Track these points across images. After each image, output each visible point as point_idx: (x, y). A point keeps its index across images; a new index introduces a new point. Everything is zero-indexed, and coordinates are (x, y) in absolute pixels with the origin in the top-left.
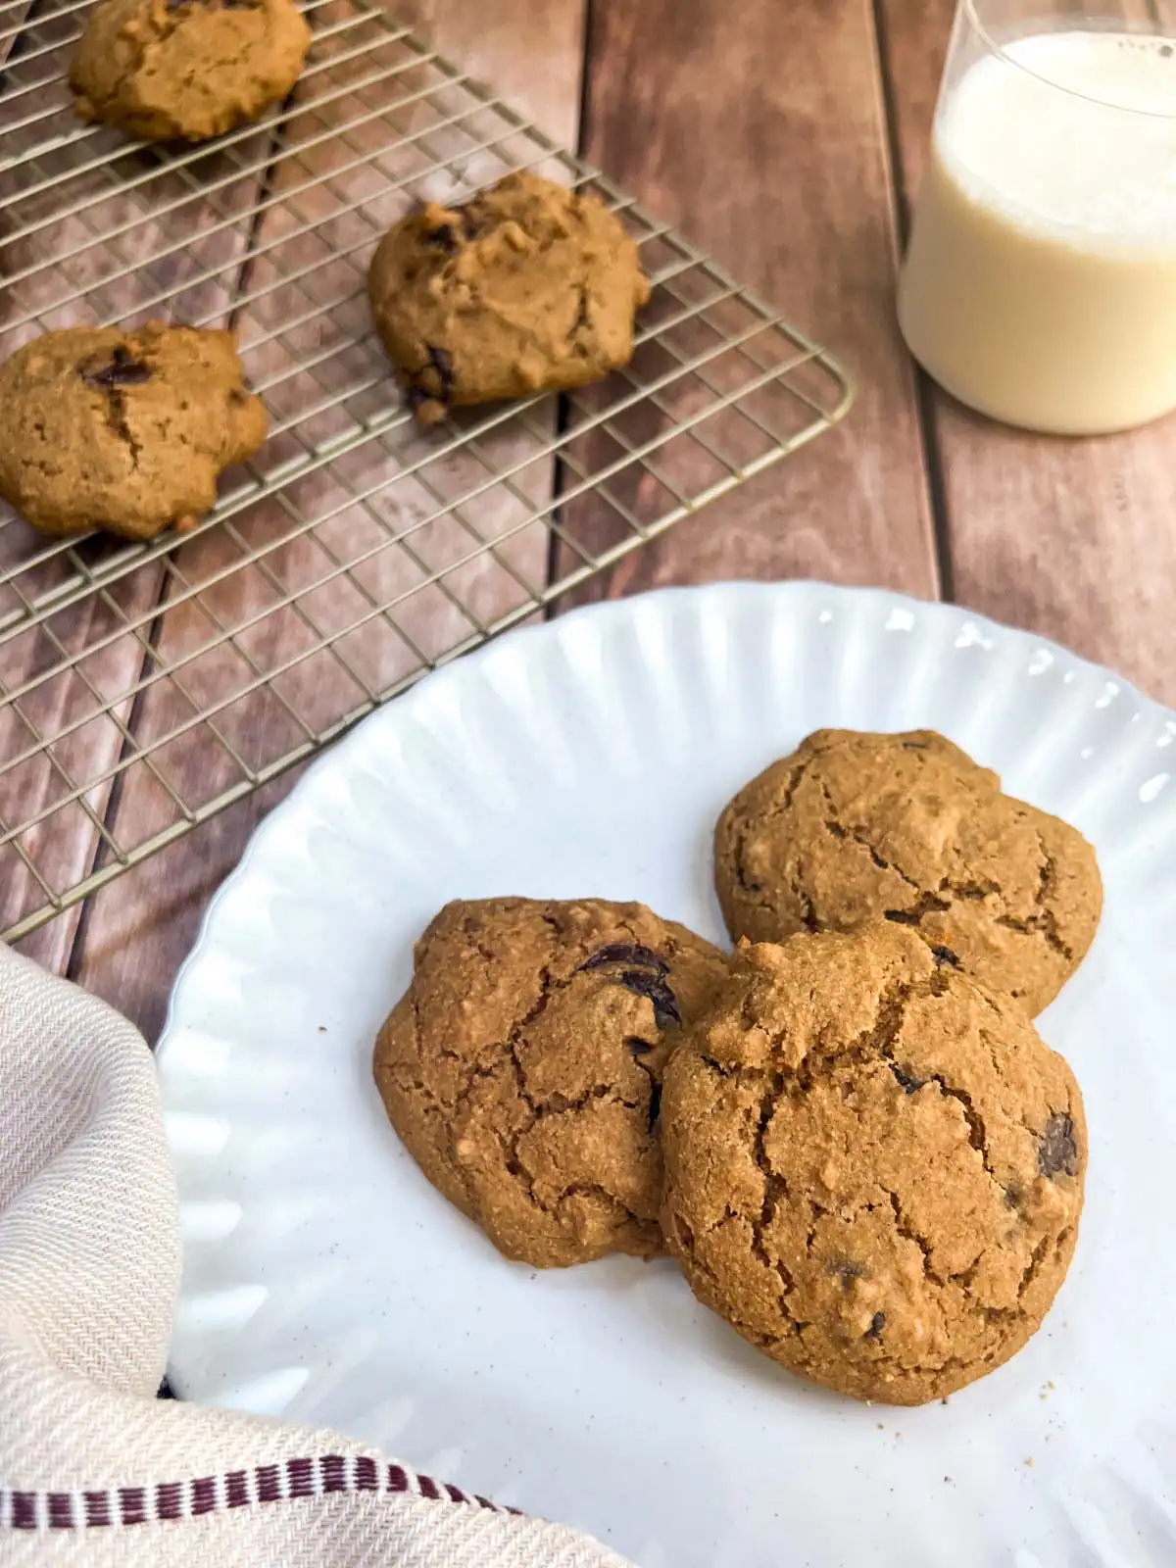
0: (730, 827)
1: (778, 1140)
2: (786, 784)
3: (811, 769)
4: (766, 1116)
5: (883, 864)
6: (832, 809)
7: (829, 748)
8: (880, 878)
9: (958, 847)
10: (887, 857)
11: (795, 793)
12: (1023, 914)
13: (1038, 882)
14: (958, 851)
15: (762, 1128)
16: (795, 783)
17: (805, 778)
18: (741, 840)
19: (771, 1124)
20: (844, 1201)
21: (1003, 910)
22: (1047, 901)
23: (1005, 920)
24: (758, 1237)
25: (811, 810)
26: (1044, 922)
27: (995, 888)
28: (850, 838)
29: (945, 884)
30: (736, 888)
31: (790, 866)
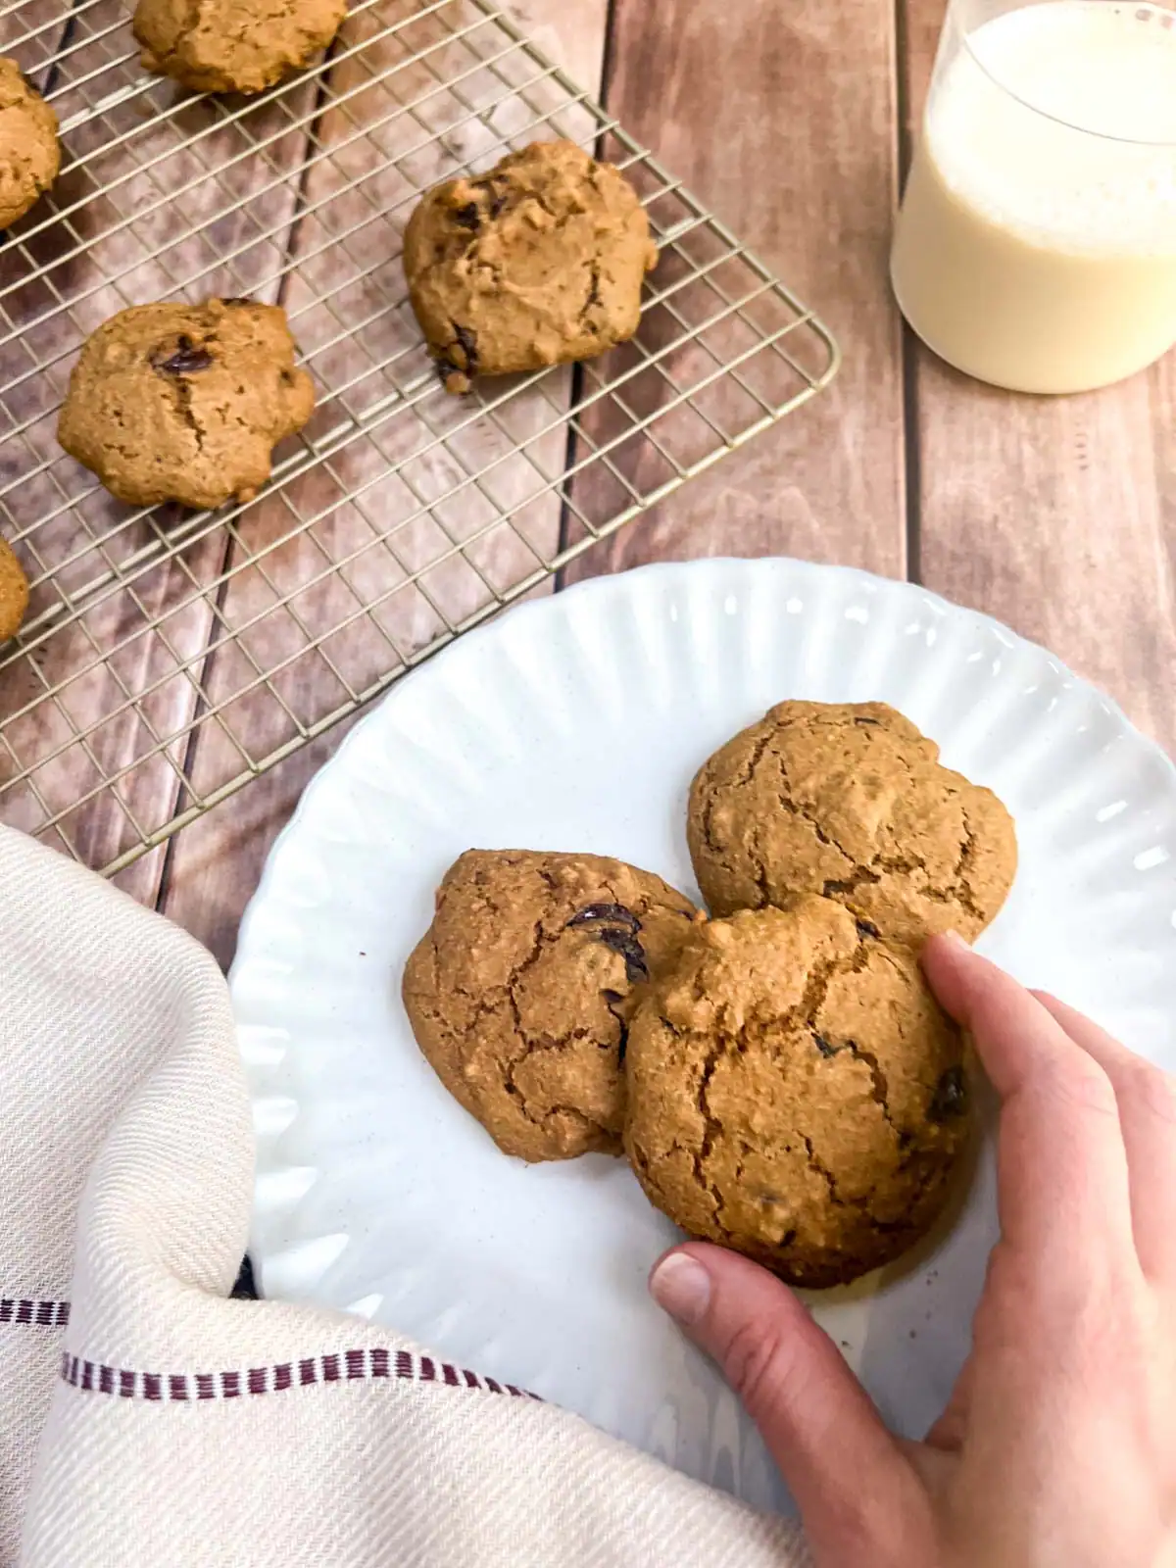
0: (701, 791)
1: (717, 1092)
2: (751, 758)
3: (772, 745)
4: (709, 1070)
5: (825, 840)
6: (786, 784)
7: (790, 722)
8: (822, 852)
9: (891, 825)
10: (829, 834)
11: (757, 767)
12: (942, 885)
13: (958, 857)
14: (890, 829)
15: (705, 1081)
16: (758, 756)
17: (767, 752)
18: (710, 805)
19: (712, 1079)
20: (767, 1142)
21: (925, 881)
22: (964, 873)
23: (928, 891)
24: (698, 1166)
25: (768, 785)
26: (962, 891)
27: (922, 864)
28: (799, 815)
29: (877, 859)
30: (703, 847)
31: (748, 834)
